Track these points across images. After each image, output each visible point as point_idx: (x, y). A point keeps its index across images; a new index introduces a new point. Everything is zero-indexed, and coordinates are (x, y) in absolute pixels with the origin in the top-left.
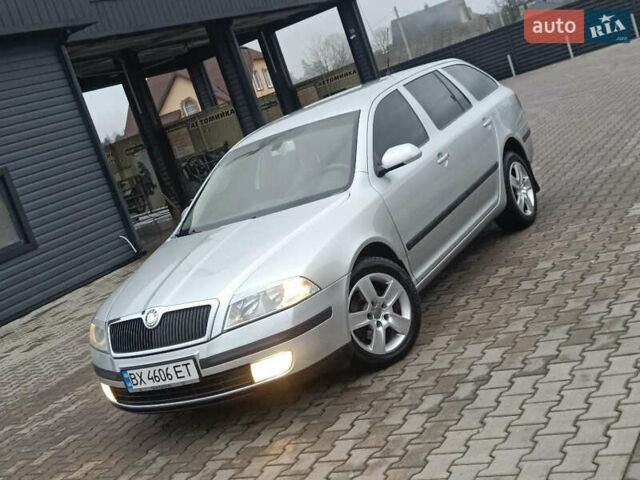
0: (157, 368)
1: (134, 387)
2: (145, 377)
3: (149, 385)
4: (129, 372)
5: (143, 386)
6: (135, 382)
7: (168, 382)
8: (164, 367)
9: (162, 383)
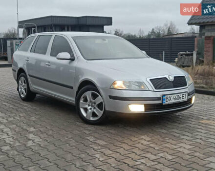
0: (177, 95)
1: (166, 102)
2: (172, 99)
3: (173, 101)
4: (166, 96)
5: (170, 102)
6: (167, 100)
7: (179, 100)
8: (179, 95)
9: (177, 101)
